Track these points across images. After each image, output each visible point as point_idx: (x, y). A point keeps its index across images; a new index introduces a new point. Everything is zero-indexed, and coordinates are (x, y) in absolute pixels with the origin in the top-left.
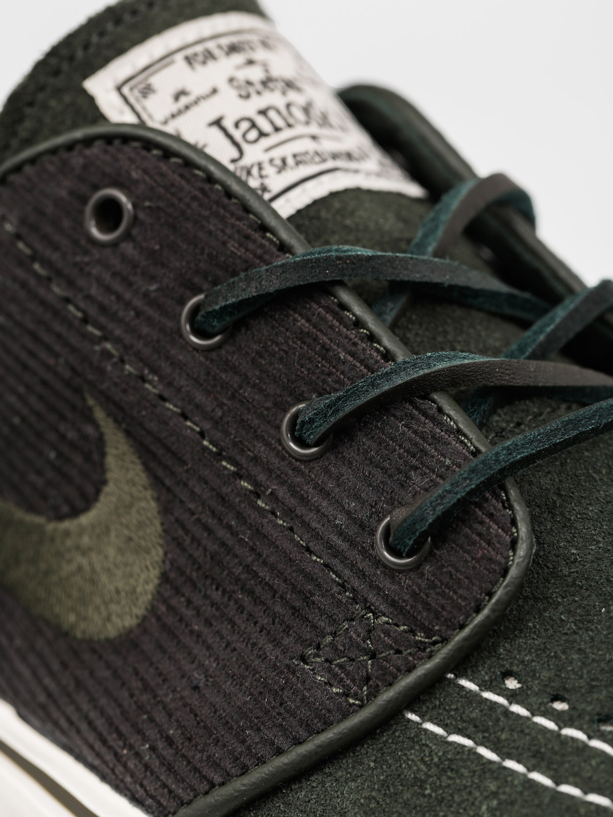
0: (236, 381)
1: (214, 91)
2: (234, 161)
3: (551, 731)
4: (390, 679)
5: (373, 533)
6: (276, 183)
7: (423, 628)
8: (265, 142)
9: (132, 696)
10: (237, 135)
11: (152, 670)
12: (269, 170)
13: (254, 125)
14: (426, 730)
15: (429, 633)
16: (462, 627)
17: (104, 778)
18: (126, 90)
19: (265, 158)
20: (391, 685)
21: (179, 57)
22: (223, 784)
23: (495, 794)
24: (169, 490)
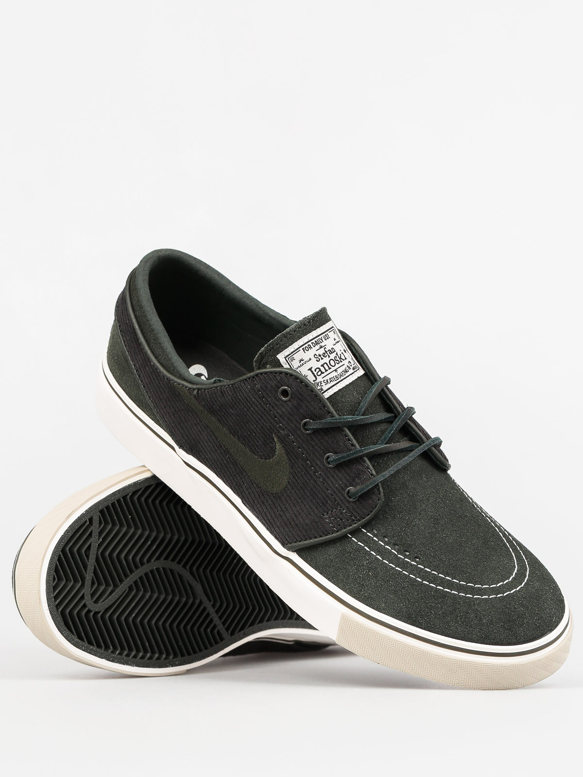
0: (314, 444)
1: (310, 359)
2: (314, 381)
3: (383, 546)
4: (345, 526)
5: (345, 490)
6: (325, 388)
7: (354, 516)
8: (323, 375)
9: (278, 511)
10: (315, 373)
11: (284, 506)
12: (323, 384)
13: (320, 370)
14: (353, 540)
15: (356, 518)
16: (364, 518)
17: (267, 529)
18: (287, 358)
19: (322, 380)
20: (345, 528)
21: (301, 349)
22: (300, 541)
23: (368, 560)
24: (293, 463)
